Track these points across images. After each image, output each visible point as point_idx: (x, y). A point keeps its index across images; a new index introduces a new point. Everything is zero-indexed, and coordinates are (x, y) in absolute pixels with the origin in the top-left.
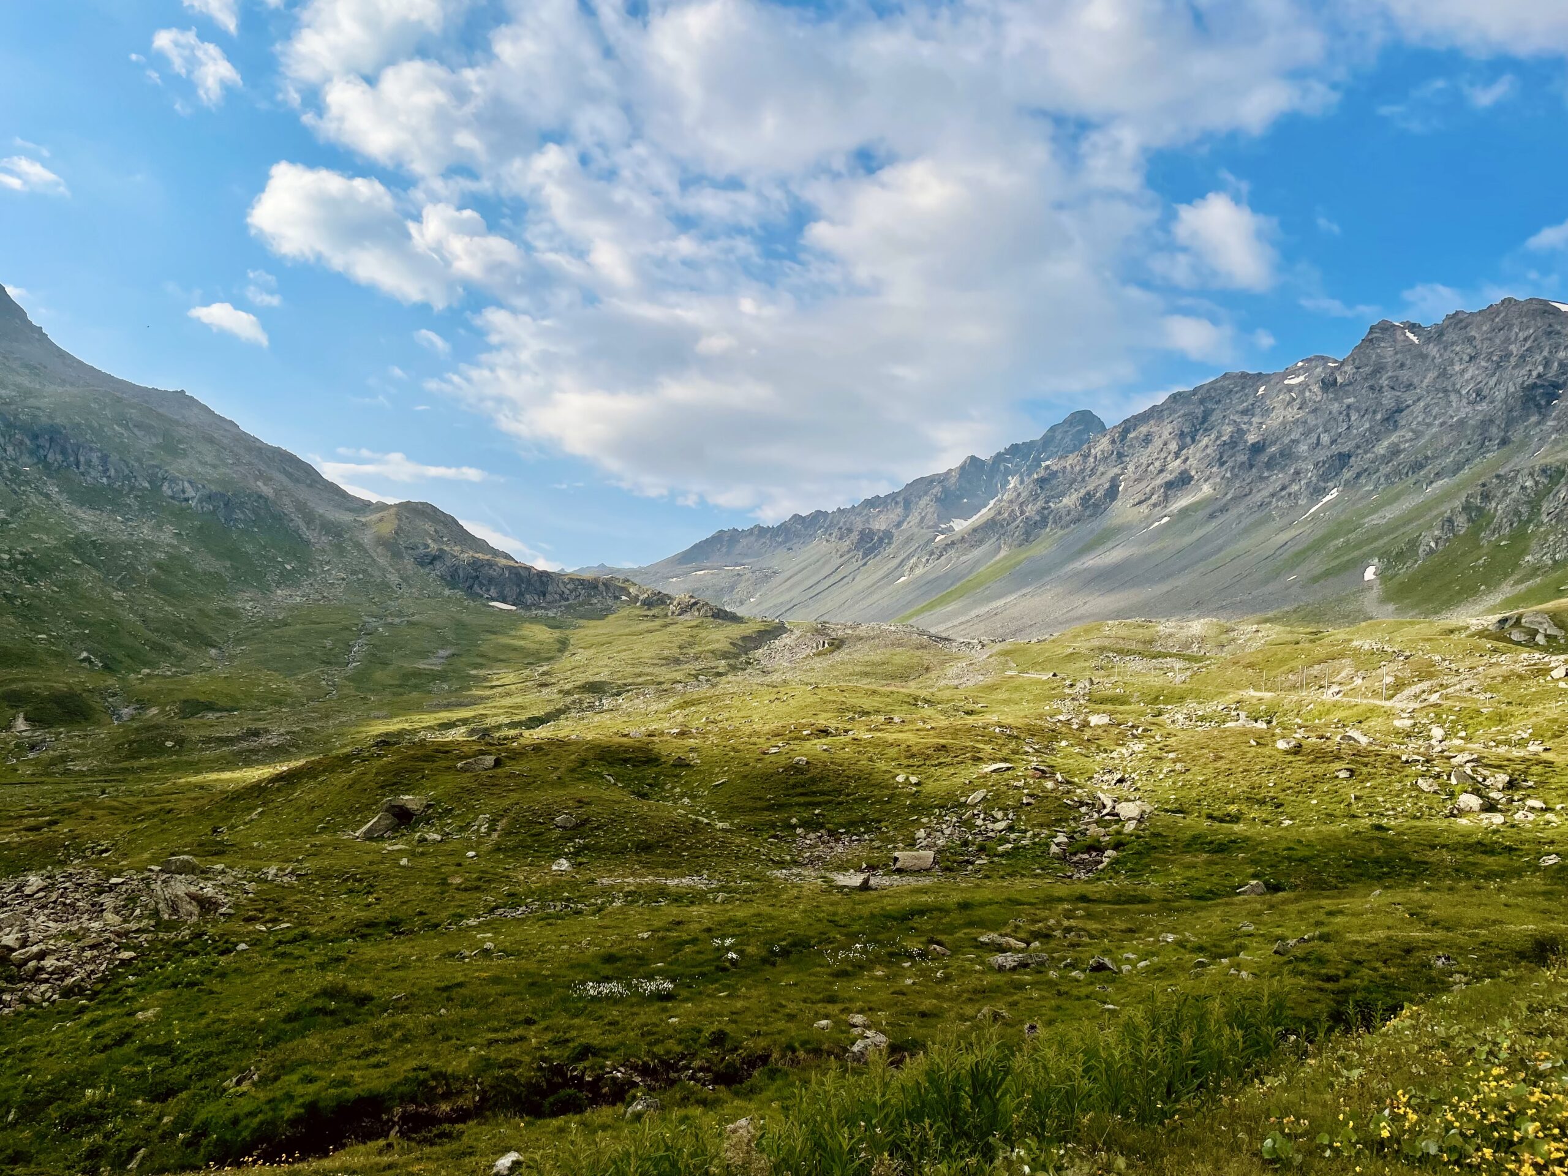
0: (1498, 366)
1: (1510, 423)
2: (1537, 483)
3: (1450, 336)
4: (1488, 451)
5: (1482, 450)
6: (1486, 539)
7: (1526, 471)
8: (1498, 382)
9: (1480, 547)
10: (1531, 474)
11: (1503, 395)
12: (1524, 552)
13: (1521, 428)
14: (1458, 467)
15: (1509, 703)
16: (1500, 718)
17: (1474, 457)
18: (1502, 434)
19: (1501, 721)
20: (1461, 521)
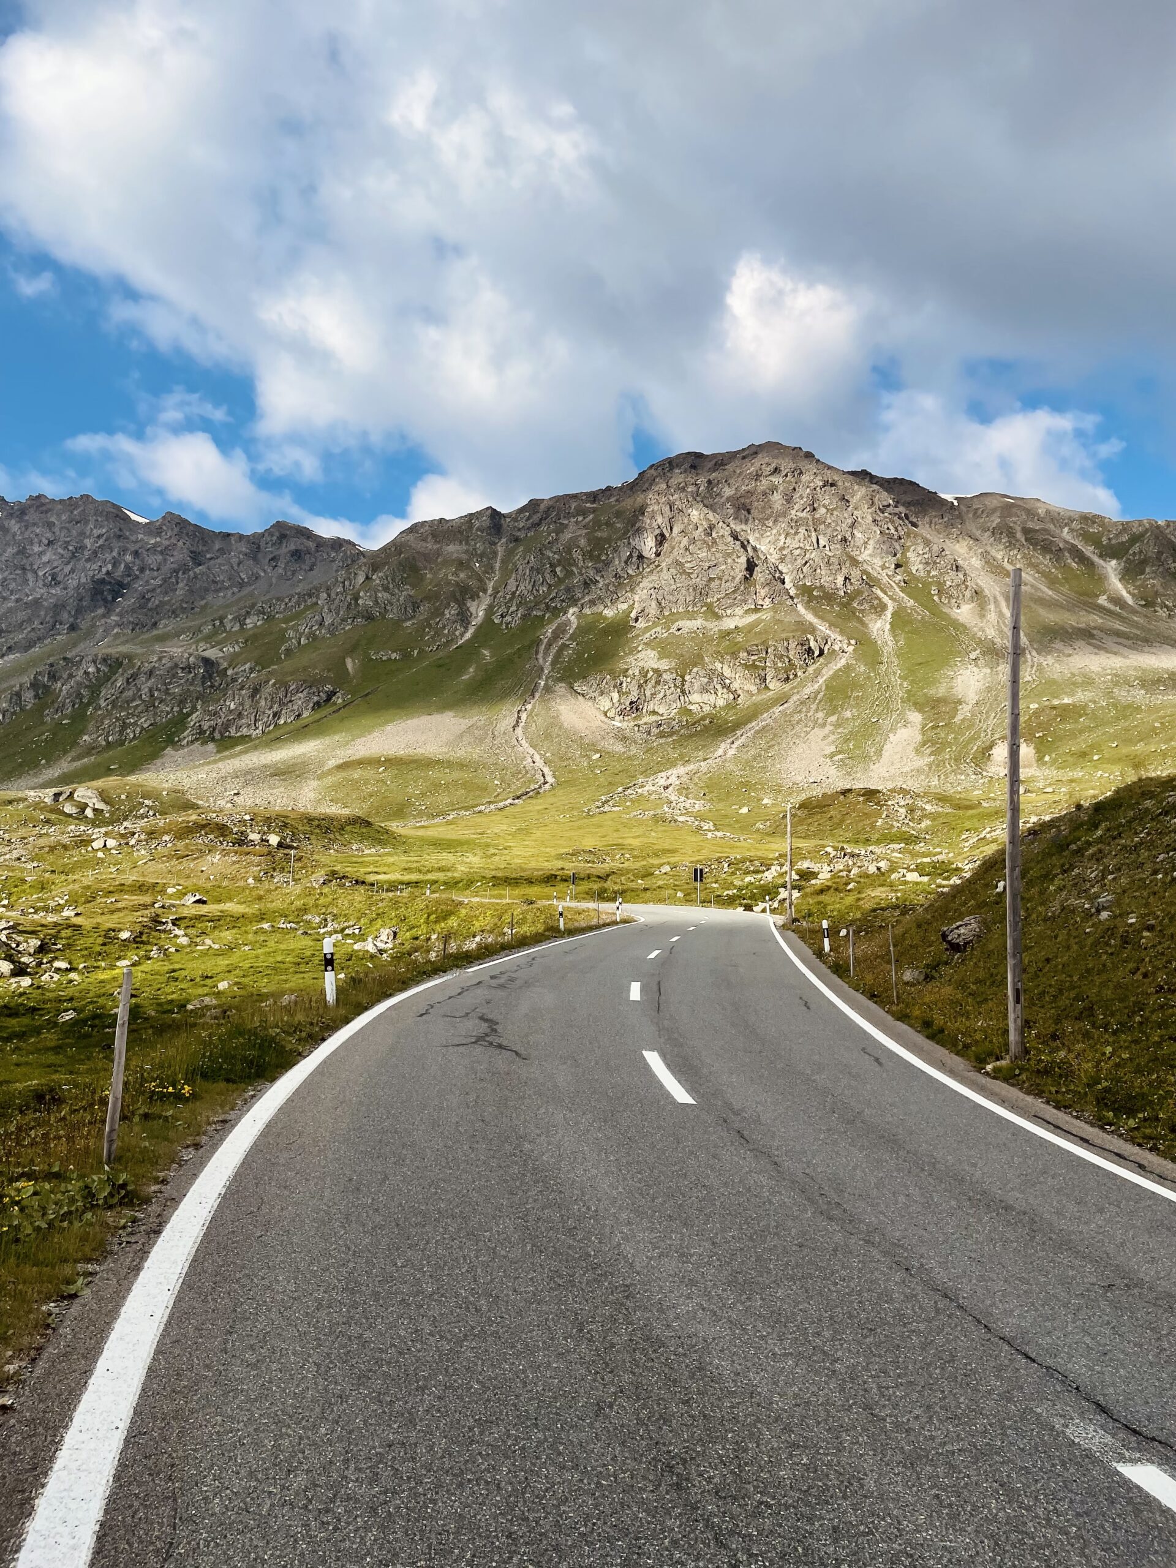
0: (73, 556)
1: (79, 611)
2: (98, 670)
3: (32, 516)
4: (59, 634)
5: (52, 632)
6: (50, 717)
7: (90, 657)
8: (72, 571)
9: (43, 723)
10: (94, 662)
11: (75, 583)
12: (82, 732)
13: (89, 616)
14: (30, 645)
15: (53, 872)
16: (42, 886)
17: (45, 638)
18: (71, 620)
19: (43, 888)
20: (28, 696)
